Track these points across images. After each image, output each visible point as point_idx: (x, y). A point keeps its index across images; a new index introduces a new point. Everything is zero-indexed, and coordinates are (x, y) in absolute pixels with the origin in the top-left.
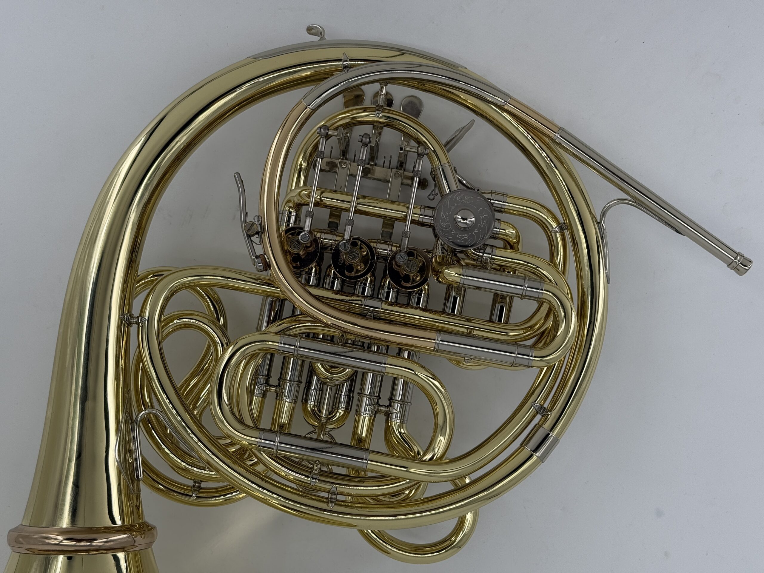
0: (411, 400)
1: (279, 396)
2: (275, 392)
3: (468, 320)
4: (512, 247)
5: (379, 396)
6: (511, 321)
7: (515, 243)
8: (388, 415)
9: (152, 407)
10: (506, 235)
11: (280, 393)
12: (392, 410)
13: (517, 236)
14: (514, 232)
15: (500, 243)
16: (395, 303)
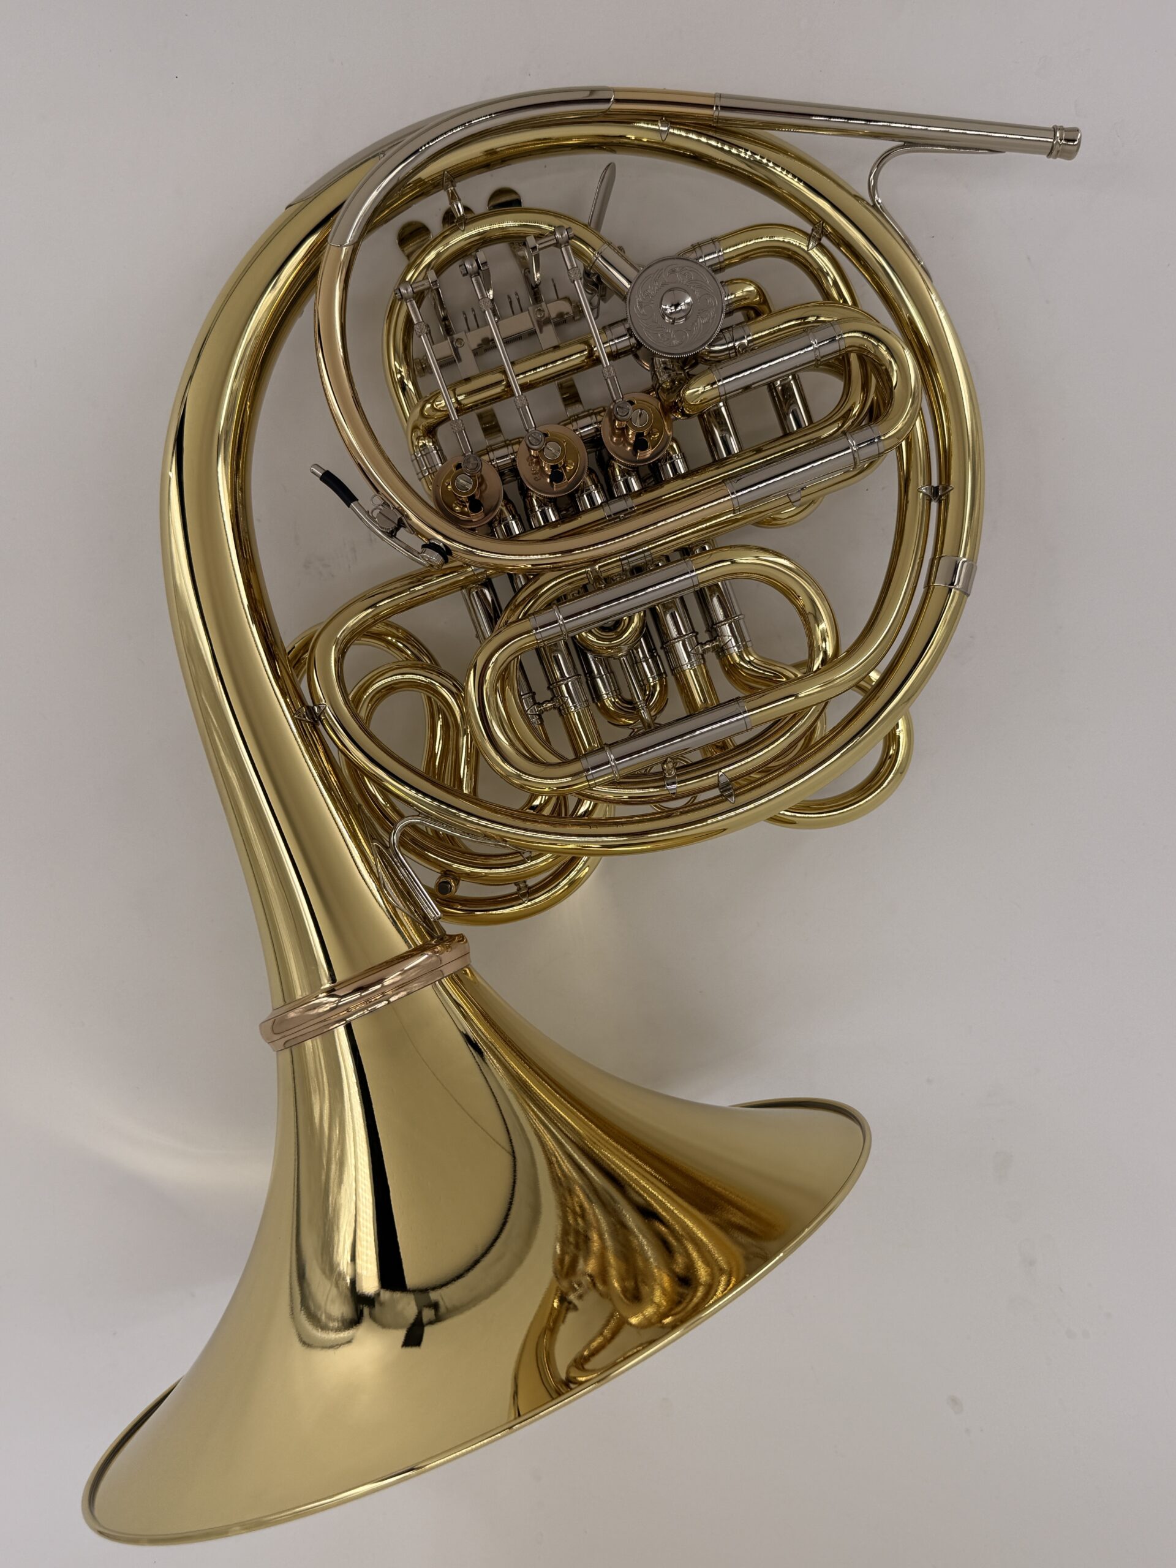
0: (740, 611)
1: (562, 710)
2: (554, 708)
3: (759, 450)
4: (758, 314)
5: (694, 632)
6: (815, 419)
7: (759, 303)
8: (721, 651)
9: (402, 817)
10: (743, 298)
11: (562, 705)
12: (723, 640)
13: (760, 291)
14: (752, 288)
15: (739, 316)
16: (644, 490)
